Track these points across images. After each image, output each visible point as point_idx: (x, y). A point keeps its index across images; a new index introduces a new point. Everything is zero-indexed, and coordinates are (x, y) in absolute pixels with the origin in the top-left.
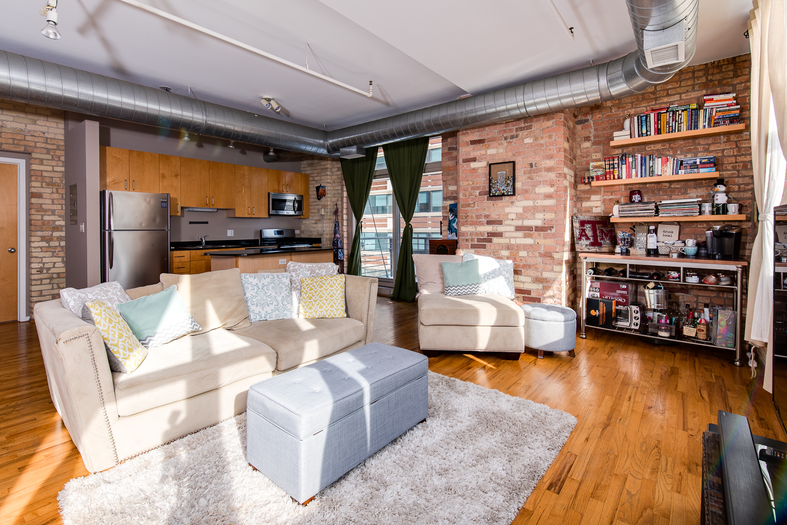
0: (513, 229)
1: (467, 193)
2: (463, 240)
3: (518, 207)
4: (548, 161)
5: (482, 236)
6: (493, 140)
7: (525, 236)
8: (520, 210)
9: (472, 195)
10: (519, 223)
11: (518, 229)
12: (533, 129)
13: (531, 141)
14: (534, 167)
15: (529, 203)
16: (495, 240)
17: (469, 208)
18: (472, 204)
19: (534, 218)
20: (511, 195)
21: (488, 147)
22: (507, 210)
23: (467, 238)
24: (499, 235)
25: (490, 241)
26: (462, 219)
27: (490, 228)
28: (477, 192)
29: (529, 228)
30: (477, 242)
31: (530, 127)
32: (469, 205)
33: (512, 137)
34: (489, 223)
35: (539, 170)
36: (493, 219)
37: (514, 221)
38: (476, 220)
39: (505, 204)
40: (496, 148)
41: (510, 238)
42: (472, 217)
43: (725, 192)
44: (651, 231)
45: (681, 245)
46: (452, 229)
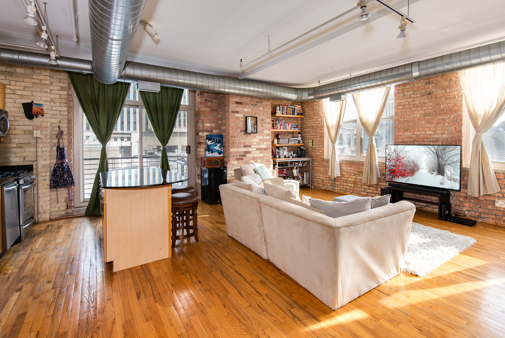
0: (255, 149)
1: (234, 131)
2: (232, 156)
3: (257, 139)
4: (268, 119)
5: (241, 154)
6: (246, 104)
7: (260, 153)
8: (258, 141)
9: (236, 131)
10: (257, 147)
11: (257, 149)
12: (263, 104)
13: (262, 109)
14: (263, 121)
15: (261, 137)
16: (248, 155)
17: (235, 139)
18: (236, 136)
19: (263, 144)
20: (256, 133)
21: (244, 107)
22: (253, 140)
23: (234, 155)
24: (249, 152)
25: (245, 156)
26: (231, 144)
27: (245, 149)
28: (239, 130)
29: (262, 149)
30: (239, 157)
31: (261, 102)
32: (235, 137)
33: (255, 105)
34: (245, 146)
35: (265, 123)
36: (246, 145)
37: (256, 145)
38: (239, 145)
39: (252, 137)
40: (248, 108)
41: (254, 154)
42: (236, 143)
43: (301, 136)
44: (285, 149)
45: (291, 154)
46: (212, 150)
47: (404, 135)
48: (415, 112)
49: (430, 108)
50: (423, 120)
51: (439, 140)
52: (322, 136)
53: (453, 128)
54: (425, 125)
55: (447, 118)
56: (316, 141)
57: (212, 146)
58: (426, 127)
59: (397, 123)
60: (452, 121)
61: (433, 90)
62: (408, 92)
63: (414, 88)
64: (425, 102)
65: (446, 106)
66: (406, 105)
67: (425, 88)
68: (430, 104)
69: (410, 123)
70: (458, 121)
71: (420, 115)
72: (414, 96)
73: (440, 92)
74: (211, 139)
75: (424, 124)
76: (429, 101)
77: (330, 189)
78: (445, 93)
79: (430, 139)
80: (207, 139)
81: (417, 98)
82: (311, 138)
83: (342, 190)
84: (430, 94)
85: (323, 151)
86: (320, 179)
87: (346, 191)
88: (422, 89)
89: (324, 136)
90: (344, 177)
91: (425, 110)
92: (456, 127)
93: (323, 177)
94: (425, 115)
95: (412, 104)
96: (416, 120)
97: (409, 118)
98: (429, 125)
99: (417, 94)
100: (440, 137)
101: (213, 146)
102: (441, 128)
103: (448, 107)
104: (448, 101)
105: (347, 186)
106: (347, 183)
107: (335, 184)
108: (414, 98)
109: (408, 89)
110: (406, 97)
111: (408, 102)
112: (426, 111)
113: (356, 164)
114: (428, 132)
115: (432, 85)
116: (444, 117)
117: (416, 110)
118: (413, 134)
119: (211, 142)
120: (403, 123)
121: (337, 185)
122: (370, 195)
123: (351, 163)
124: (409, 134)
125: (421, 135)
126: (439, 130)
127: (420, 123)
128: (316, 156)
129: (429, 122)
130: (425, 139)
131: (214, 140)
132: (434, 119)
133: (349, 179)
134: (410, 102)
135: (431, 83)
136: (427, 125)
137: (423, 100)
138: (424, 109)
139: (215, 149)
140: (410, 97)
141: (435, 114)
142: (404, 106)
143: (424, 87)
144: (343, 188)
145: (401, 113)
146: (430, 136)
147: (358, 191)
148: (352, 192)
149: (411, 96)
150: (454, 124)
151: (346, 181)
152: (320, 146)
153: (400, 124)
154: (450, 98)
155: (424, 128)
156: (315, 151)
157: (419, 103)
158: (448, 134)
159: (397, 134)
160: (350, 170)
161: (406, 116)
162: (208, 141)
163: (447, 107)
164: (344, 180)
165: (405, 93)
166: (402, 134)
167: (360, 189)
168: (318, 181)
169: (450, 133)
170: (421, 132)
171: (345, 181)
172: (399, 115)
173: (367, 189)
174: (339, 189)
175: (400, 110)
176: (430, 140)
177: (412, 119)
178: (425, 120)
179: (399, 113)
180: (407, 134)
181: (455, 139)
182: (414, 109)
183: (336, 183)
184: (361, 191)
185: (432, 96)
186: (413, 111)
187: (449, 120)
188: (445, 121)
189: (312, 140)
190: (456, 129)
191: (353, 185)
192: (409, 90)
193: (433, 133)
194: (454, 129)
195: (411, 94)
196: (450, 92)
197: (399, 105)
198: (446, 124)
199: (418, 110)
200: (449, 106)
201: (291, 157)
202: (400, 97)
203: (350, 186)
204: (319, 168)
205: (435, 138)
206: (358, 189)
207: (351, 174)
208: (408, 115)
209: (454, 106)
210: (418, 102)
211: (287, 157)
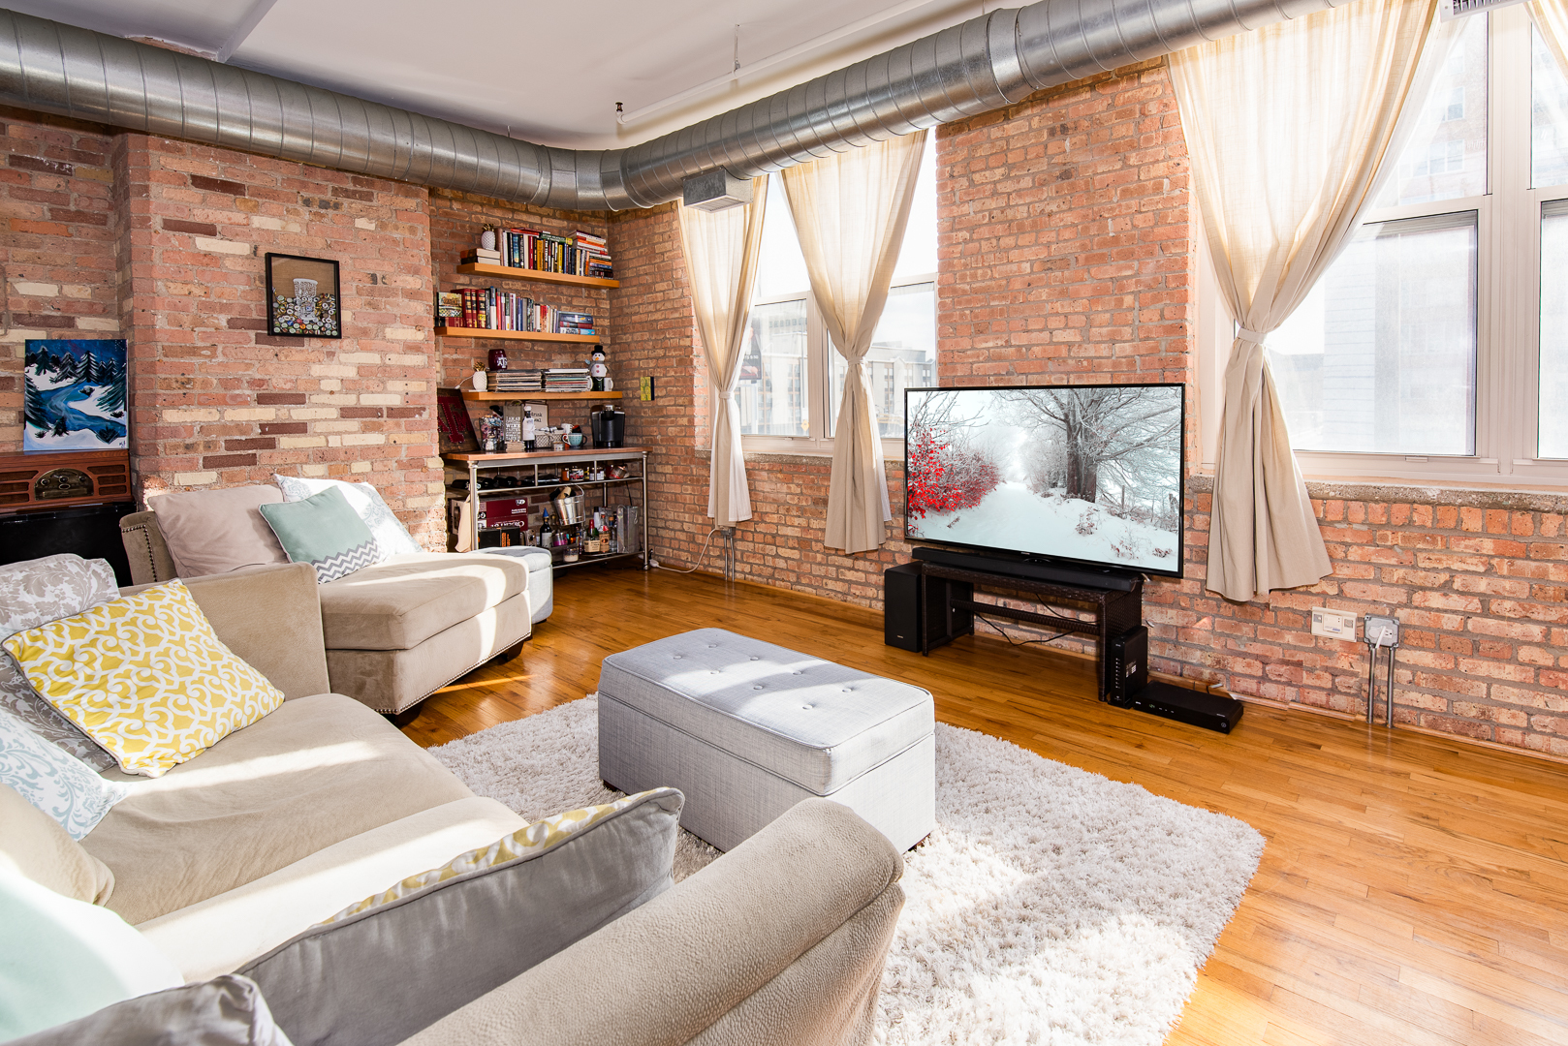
0: (334, 413)
1: (186, 319)
2: (175, 447)
3: (345, 364)
4: (409, 278)
5: (242, 434)
6: (271, 195)
7: (366, 429)
8: (351, 373)
9: (203, 324)
10: (350, 400)
11: (347, 413)
12: (375, 203)
13: (372, 227)
14: (380, 284)
15: (373, 359)
16: (285, 442)
17: (196, 360)
18: (206, 348)
19: (384, 391)
20: (332, 337)
21: (255, 209)
22: (317, 370)
23: (188, 441)
24: (300, 428)
25: (271, 445)
26: (169, 387)
27: (269, 414)
28: (223, 320)
29: (376, 412)
30: (227, 449)
31: (368, 197)
32: (194, 351)
33: (325, 205)
34: (263, 400)
35: (391, 292)
36: (276, 391)
37: (336, 396)
38: (222, 391)
39: (312, 356)
40: (280, 217)
41: (327, 435)
42: (205, 383)
44: (527, 414)
45: (561, 432)
46: (63, 419)
47: (973, 348)
48: (1014, 255)
49: (1067, 234)
50: (1041, 287)
51: (1099, 365)
52: (686, 361)
53: (1151, 316)
54: (1048, 307)
55: (1129, 273)
56: (667, 382)
57: (63, 395)
58: (1052, 315)
59: (948, 301)
60: (1150, 287)
61: (1080, 158)
62: (987, 173)
63: (1009, 155)
64: (1048, 209)
65: (1124, 224)
66: (980, 226)
67: (1049, 152)
68: (1069, 218)
69: (994, 299)
70: (1172, 287)
71: (1032, 267)
72: (1008, 186)
73: (1105, 167)
74: (57, 362)
75: (1047, 301)
76: (1064, 207)
77: (718, 571)
78: (1122, 169)
79: (1070, 361)
80: (29, 361)
81: (1020, 196)
82: (648, 368)
83: (759, 575)
84: (1066, 175)
85: (689, 421)
86: (683, 531)
87: (772, 576)
88: (1038, 157)
89: (692, 361)
90: (766, 522)
91: (1048, 245)
92: (1162, 311)
93: (693, 523)
94: (1049, 265)
95: (1001, 222)
96: (1017, 285)
97: (992, 278)
98: (1062, 306)
99: (1018, 179)
100: (1105, 353)
101: (64, 397)
102: (1108, 315)
103: (1134, 226)
104: (1134, 203)
105: (777, 556)
106: (775, 544)
107: (735, 549)
108: (1009, 194)
109: (987, 157)
110: (978, 191)
111: (987, 214)
112: (1053, 247)
113: (806, 471)
114: (1061, 336)
115: (1074, 140)
116: (1120, 269)
117: (1017, 247)
118: (1008, 343)
119: (54, 375)
120: (969, 301)
121: (743, 552)
122: (858, 593)
123: (787, 467)
124: (990, 344)
125: (1036, 349)
126: (1100, 326)
127: (1031, 298)
128: (667, 440)
129: (1063, 294)
130: (1050, 363)
131: (75, 367)
132: (1082, 280)
133: (783, 531)
134: (995, 213)
135: (1070, 132)
136: (1058, 306)
137: (1041, 201)
138: (1044, 240)
139: (81, 413)
140: (995, 194)
141: (1087, 259)
142: (972, 229)
143: (1046, 147)
144: (764, 565)
145: (963, 261)
146: (1069, 351)
147: (814, 576)
148: (795, 579)
149: (999, 186)
150: (1156, 299)
151: (774, 536)
152: (680, 401)
153: (960, 303)
154: (1141, 191)
155: (1046, 317)
156: (662, 422)
157: (1025, 215)
158: (1133, 340)
159: (949, 344)
160: (787, 494)
161: (980, 272)
162: (38, 373)
163: (1129, 227)
164: (765, 534)
165: (977, 177)
166: (966, 343)
167: (822, 571)
168: (675, 539)
169: (1142, 336)
170: (1034, 335)
171: (769, 539)
172: (954, 266)
173: (845, 568)
174: (747, 569)
175: (960, 247)
176: (1068, 369)
177: (1004, 282)
178: (1048, 285)
179: (956, 261)
180: (984, 345)
181: (1160, 360)
182: (1009, 241)
183: (740, 545)
184: (826, 577)
185: (1073, 187)
186: (1007, 250)
187: (1137, 282)
188: (1121, 288)
189: (652, 379)
190: (1162, 317)
191: (796, 554)
192: (992, 162)
193: (1078, 339)
194: (1156, 317)
195: (999, 181)
196: (1139, 167)
197: (957, 227)
198: (1128, 300)
199: (1022, 247)
200: (1136, 223)
201: (561, 447)
202: (958, 194)
203: (786, 559)
204: (677, 489)
205: (1086, 358)
206: (817, 570)
207: (788, 510)
208: (989, 267)
209: (1156, 224)
210: (1022, 213)
211: (539, 444)
